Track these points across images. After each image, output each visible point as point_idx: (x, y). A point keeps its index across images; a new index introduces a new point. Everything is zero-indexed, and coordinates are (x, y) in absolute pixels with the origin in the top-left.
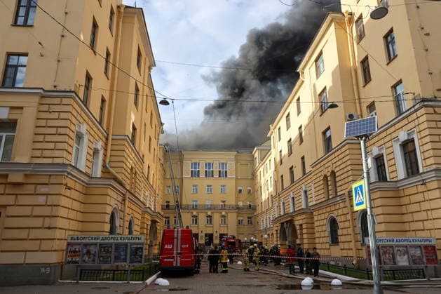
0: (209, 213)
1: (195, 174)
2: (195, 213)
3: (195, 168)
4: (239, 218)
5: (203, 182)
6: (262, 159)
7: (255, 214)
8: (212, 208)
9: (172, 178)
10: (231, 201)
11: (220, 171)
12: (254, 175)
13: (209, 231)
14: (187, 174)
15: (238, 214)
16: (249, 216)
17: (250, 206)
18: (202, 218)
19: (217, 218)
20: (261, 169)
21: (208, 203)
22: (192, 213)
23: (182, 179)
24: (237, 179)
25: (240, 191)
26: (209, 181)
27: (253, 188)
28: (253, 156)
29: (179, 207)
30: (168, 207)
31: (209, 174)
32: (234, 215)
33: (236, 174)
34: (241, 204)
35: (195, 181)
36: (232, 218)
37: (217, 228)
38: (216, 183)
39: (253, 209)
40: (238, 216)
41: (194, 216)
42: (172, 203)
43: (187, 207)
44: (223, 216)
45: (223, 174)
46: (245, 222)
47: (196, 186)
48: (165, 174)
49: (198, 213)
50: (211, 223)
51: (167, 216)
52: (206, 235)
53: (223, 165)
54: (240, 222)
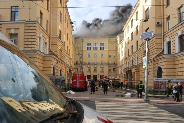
0: (95, 66)
1: (89, 48)
2: (89, 66)
3: (89, 46)
4: (109, 69)
5: (92, 52)
6: (121, 41)
7: (117, 67)
8: (96, 64)
9: (78, 51)
10: (106, 61)
11: (100, 47)
12: (117, 48)
13: (95, 74)
14: (85, 49)
15: (109, 67)
16: (114, 67)
17: (115, 63)
18: (92, 69)
19: (99, 69)
20: (120, 46)
21: (95, 62)
23: (83, 51)
24: (108, 50)
25: (110, 56)
26: (95, 52)
27: (116, 54)
28: (117, 39)
29: (82, 63)
30: (77, 63)
31: (96, 48)
32: (107, 67)
33: (108, 48)
34: (110, 62)
35: (89, 52)
36: (106, 69)
37: (99, 73)
38: (99, 52)
39: (116, 65)
40: (109, 68)
41: (88, 68)
42: (79, 62)
43: (85, 64)
44: (102, 68)
45: (102, 48)
46: (112, 70)
47: (89, 54)
48: (75, 49)
49: (90, 66)
50: (96, 71)
51: (77, 67)
52: (94, 76)
53: (102, 44)
54: (110, 70)
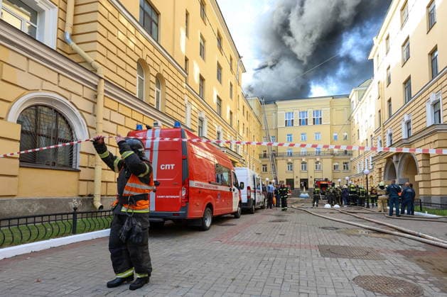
0: (304, 160)
1: (289, 123)
2: (290, 160)
3: (289, 118)
4: (336, 164)
5: (297, 131)
6: (360, 99)
7: (352, 159)
8: (307, 155)
9: (267, 129)
11: (314, 119)
12: (350, 119)
13: (304, 177)
14: (281, 124)
15: (334, 160)
16: (345, 161)
17: (346, 152)
18: (297, 165)
19: (311, 164)
20: (359, 112)
21: (303, 151)
22: (287, 160)
23: (277, 129)
24: (332, 125)
25: (336, 138)
26: (304, 129)
27: (350, 131)
28: (350, 100)
29: (275, 155)
30: (265, 156)
31: (303, 122)
32: (330, 161)
33: (331, 120)
34: (336, 150)
35: (290, 130)
36: (327, 165)
37: (312, 175)
38: (310, 129)
39: (349, 155)
40: (333, 162)
41: (289, 163)
42: (269, 152)
43: (282, 156)
44: (317, 162)
45: (317, 121)
46: (341, 167)
47: (290, 135)
48: (261, 126)
49: (293, 160)
50: (305, 169)
51: (264, 163)
52: (301, 180)
53: (317, 112)
54: (335, 167)
